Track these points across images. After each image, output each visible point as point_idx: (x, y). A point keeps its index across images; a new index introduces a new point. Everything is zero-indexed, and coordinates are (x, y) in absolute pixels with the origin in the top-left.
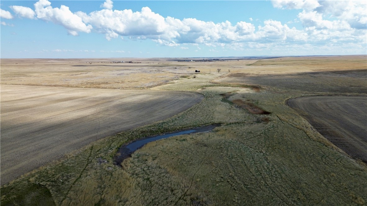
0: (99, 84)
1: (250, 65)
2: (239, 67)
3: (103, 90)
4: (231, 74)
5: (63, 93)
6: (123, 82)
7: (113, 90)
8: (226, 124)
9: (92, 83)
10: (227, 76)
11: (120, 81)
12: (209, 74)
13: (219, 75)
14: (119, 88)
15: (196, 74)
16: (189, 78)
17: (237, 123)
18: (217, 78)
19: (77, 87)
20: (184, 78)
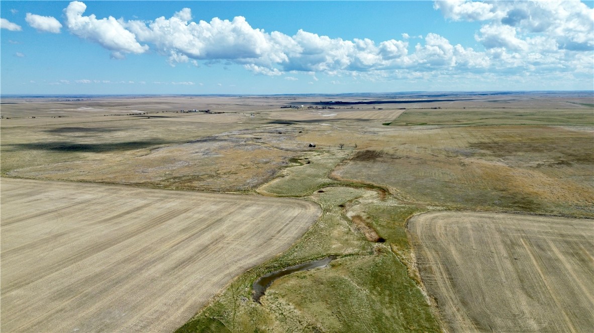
0: (190, 181)
1: (388, 124)
2: (372, 129)
3: (202, 196)
4: (359, 153)
5: (157, 201)
6: (218, 176)
7: (213, 195)
8: (341, 256)
9: (180, 178)
10: (352, 159)
11: (214, 174)
12: (328, 152)
13: (341, 155)
14: (219, 191)
15: (310, 151)
16: (302, 164)
17: (352, 254)
18: (339, 165)
19: (165, 187)
20: (294, 164)
